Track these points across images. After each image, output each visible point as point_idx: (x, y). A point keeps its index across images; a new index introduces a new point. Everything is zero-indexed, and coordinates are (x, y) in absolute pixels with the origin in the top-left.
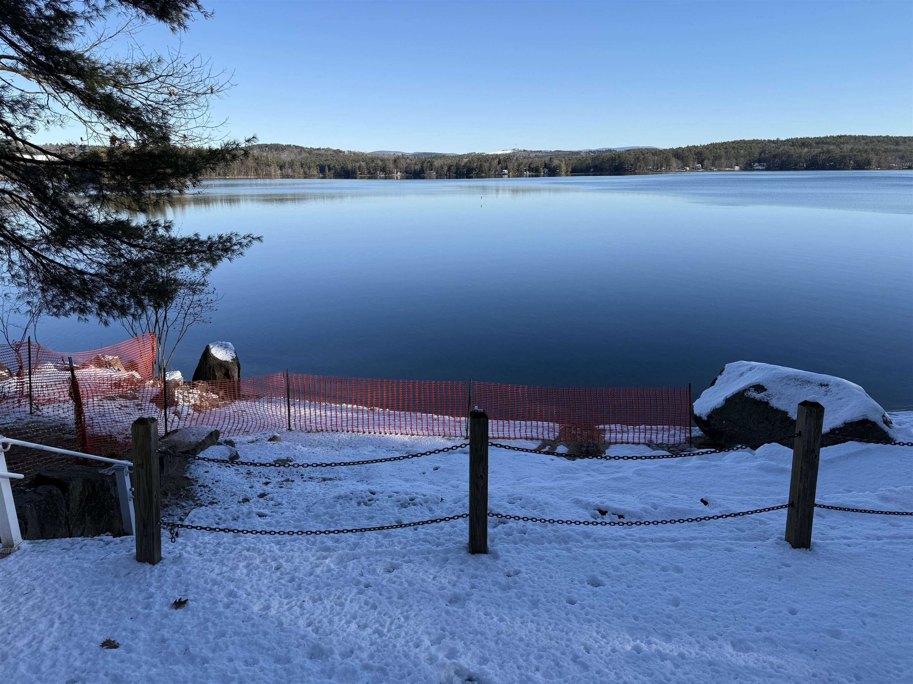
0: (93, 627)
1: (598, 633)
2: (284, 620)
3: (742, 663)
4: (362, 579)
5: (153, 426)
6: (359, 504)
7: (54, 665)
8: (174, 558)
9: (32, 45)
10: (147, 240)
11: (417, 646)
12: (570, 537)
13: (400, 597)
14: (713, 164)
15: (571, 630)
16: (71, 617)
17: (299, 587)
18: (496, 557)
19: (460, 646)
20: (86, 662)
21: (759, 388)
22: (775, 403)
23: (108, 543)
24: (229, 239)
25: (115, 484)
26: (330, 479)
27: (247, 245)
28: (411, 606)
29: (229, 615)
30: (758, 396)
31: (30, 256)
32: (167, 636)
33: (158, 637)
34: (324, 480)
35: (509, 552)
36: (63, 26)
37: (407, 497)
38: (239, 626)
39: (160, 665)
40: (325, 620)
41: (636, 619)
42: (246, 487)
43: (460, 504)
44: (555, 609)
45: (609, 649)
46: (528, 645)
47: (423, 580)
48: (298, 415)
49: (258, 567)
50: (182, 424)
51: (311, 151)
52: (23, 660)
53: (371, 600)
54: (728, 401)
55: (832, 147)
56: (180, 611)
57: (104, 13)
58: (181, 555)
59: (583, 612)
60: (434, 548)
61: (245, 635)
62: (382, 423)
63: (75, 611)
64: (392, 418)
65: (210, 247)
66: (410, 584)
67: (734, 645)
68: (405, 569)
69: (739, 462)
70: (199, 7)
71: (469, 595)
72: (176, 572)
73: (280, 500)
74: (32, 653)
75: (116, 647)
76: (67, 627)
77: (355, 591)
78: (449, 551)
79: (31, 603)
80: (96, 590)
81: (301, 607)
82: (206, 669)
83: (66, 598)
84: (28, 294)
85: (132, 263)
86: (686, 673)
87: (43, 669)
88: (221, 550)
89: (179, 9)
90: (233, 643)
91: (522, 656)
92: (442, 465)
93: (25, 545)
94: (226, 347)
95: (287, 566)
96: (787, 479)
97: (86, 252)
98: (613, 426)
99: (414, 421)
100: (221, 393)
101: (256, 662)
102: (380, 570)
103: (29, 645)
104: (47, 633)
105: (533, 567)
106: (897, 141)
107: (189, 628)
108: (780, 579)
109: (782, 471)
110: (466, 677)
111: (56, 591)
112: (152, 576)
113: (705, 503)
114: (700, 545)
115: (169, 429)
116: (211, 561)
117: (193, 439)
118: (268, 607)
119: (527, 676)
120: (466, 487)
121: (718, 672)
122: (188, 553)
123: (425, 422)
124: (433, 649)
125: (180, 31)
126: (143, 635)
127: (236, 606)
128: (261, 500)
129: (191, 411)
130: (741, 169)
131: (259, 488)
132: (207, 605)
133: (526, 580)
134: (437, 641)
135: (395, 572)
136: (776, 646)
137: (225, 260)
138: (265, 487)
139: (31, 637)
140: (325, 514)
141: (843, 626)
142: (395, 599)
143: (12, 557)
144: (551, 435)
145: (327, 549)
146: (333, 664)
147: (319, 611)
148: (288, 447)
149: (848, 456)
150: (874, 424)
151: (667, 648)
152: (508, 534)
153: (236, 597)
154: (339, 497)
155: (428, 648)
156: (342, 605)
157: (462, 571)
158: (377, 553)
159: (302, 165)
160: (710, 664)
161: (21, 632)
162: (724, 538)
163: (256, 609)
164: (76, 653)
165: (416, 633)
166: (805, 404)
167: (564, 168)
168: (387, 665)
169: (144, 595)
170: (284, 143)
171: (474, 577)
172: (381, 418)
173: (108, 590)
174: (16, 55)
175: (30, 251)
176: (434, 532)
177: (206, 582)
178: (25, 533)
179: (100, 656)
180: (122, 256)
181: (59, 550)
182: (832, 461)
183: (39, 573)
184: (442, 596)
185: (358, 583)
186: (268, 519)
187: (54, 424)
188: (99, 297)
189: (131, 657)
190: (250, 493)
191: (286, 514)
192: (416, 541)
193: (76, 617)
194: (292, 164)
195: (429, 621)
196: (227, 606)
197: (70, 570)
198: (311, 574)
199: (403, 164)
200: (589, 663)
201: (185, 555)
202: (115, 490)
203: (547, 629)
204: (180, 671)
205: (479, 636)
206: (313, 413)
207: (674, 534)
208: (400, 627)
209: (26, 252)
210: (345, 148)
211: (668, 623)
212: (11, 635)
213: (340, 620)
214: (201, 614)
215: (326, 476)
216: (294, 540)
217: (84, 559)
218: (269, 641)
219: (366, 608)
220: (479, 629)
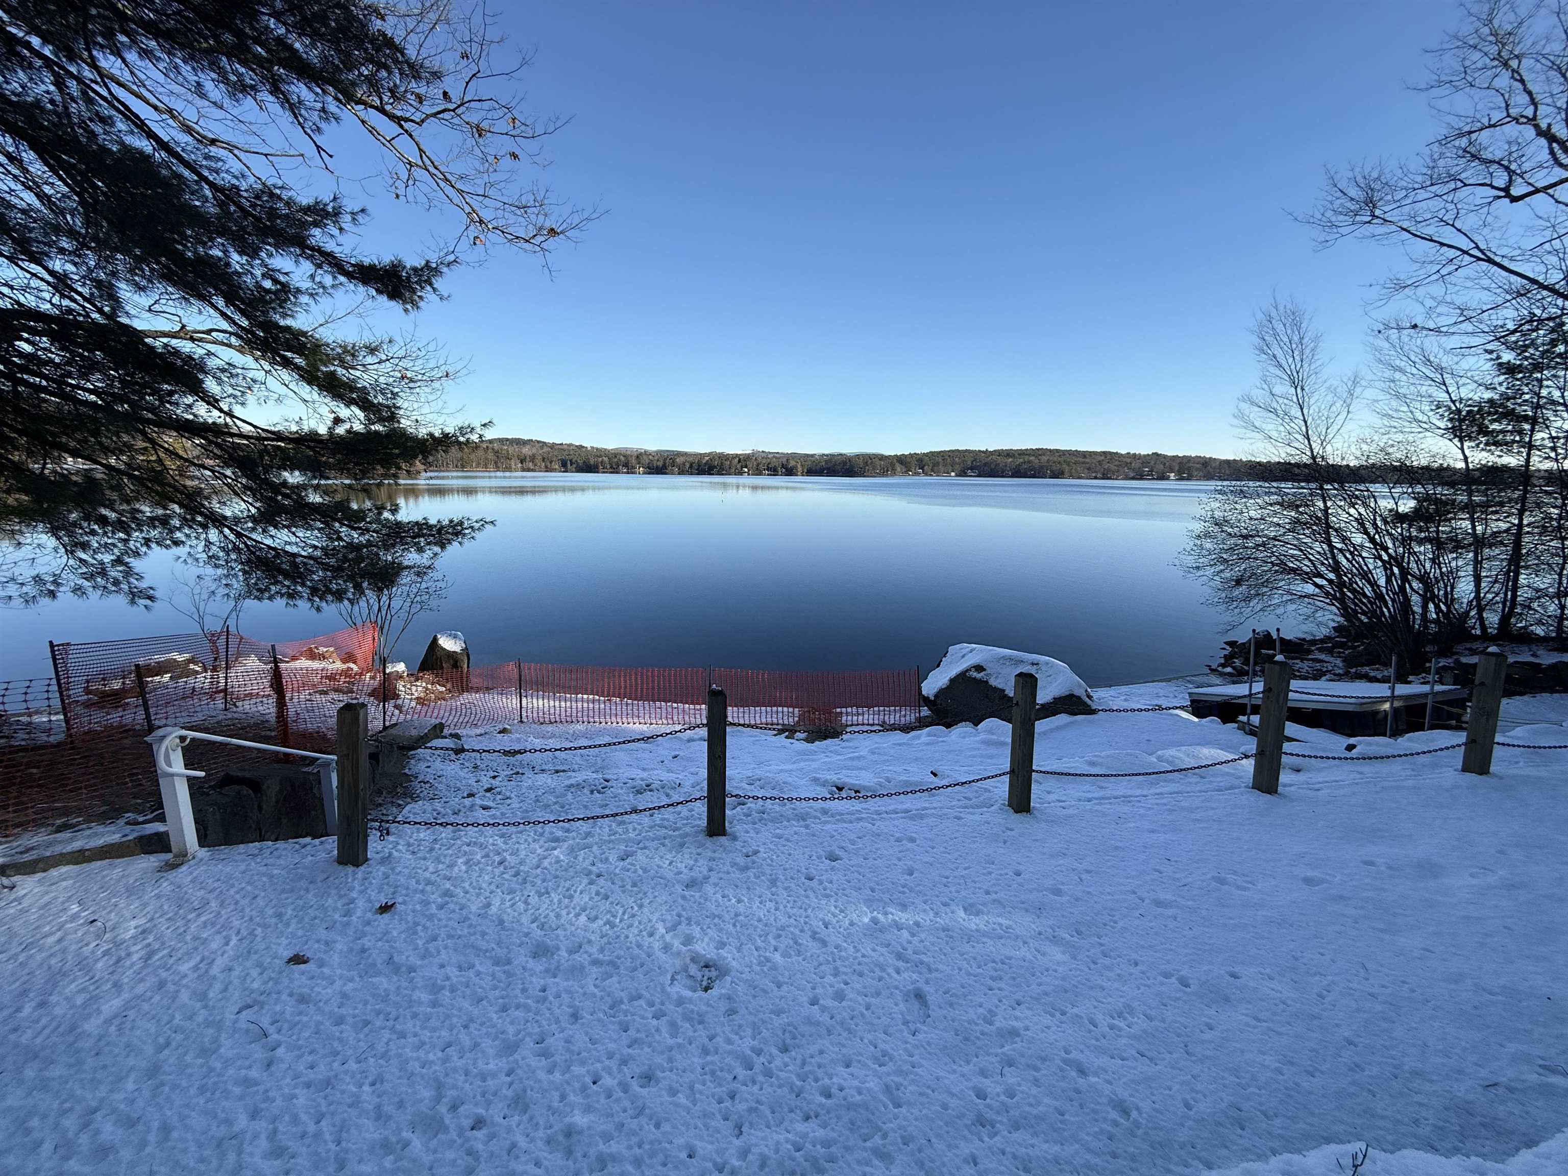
0: (279, 941)
1: (836, 907)
2: (505, 917)
3: (974, 927)
4: (594, 869)
5: (362, 712)
6: (592, 792)
7: (225, 989)
8: (382, 858)
9: (248, 319)
10: (370, 523)
11: (651, 935)
12: (808, 814)
13: (634, 885)
14: (932, 470)
15: (810, 906)
16: (252, 933)
17: (525, 881)
18: (735, 838)
19: (696, 931)
20: (266, 983)
21: (979, 668)
22: (993, 682)
23: (304, 846)
24: (461, 523)
25: (320, 783)
26: (564, 771)
27: (479, 529)
28: (645, 893)
29: (443, 916)
30: (978, 676)
31: (232, 537)
32: (368, 945)
33: (357, 947)
34: (557, 772)
35: (747, 832)
36: (285, 301)
37: (643, 783)
38: (455, 929)
39: (358, 979)
40: (552, 915)
41: (873, 890)
42: (472, 781)
43: (698, 788)
44: (793, 885)
45: (847, 923)
46: (766, 925)
47: (658, 866)
48: (530, 706)
49: (479, 862)
50: (402, 717)
51: (553, 446)
52: (187, 987)
53: (602, 890)
54: (952, 681)
55: (1032, 458)
56: (386, 916)
57: (330, 291)
58: (390, 854)
59: (821, 887)
60: (671, 833)
61: (460, 937)
62: (619, 713)
63: (258, 924)
64: (630, 707)
65: (439, 531)
66: (645, 871)
67: (965, 909)
68: (640, 856)
69: (964, 737)
70: (434, 290)
71: (706, 878)
72: (384, 873)
73: (508, 794)
74: (199, 977)
75: (305, 962)
76: (246, 943)
77: (585, 881)
78: (687, 835)
79: (203, 919)
80: (287, 899)
81: (526, 902)
82: (413, 978)
83: (247, 910)
84: (227, 576)
85: (351, 547)
86: (922, 941)
87: (211, 995)
88: (437, 846)
89: (414, 291)
90: (446, 948)
91: (760, 936)
92: (681, 753)
93: (203, 853)
94: (455, 637)
95: (511, 860)
96: (1008, 751)
97: (301, 534)
98: (849, 710)
99: (653, 710)
100: (449, 686)
101: (471, 966)
102: (613, 858)
103: (196, 968)
104: (219, 953)
105: (772, 846)
106: (1084, 454)
107: (395, 934)
108: (1005, 842)
109: (1003, 744)
110: (702, 964)
111: (237, 903)
112: (354, 880)
113: (935, 775)
114: (932, 815)
115: (387, 724)
116: (425, 859)
117: (414, 733)
118: (488, 905)
119: (765, 958)
120: (704, 773)
121: (951, 937)
122: (399, 851)
123: (664, 710)
124: (668, 938)
125: (413, 314)
126: (339, 946)
127: (452, 906)
128: (488, 794)
129: (413, 704)
130: (957, 475)
131: (486, 782)
132: (418, 907)
133: (765, 859)
134: (673, 928)
135: (629, 860)
136: (1004, 907)
137: (455, 544)
138: (493, 781)
139: (198, 959)
140: (555, 803)
141: (1063, 884)
142: (629, 887)
143: (184, 868)
144: (791, 720)
145: (557, 840)
146: (558, 962)
147: (545, 906)
148: (518, 740)
149: (1058, 728)
150: (1079, 698)
151: (903, 917)
152: (747, 815)
153: (452, 896)
154: (572, 786)
155: (663, 936)
156: (571, 897)
157: (699, 854)
158: (610, 842)
159: (543, 460)
160: (944, 930)
161: (187, 954)
162: (951, 808)
163: (474, 908)
164: (254, 973)
165: (650, 921)
166: (1020, 675)
167: (800, 469)
168: (618, 957)
169: (344, 901)
170: (526, 437)
171: (712, 859)
172: (619, 708)
173: (300, 898)
174: (230, 329)
175: (231, 529)
176: (671, 817)
177: (418, 882)
178: (203, 840)
179: (285, 974)
180: (340, 539)
181: (244, 856)
182: (1045, 733)
183: (216, 885)
184: (679, 882)
185: (589, 873)
186: (493, 812)
187: (252, 721)
188: (311, 581)
189: (322, 972)
190: (475, 788)
191: (513, 806)
192: (651, 827)
193: (259, 931)
194: (533, 458)
195: (665, 907)
196: (441, 907)
197: (256, 878)
198: (537, 867)
199: (645, 460)
200: (827, 939)
201: (396, 854)
202: (319, 789)
203: (785, 907)
204: (381, 983)
205: (716, 920)
206: (546, 705)
207: (907, 806)
208: (633, 916)
209: (227, 531)
210: (588, 444)
211: (904, 893)
212: (174, 958)
213: (568, 914)
214: (409, 918)
215: (559, 768)
216: (521, 832)
217: (273, 865)
218: (488, 942)
219: (597, 898)
220: (716, 913)
